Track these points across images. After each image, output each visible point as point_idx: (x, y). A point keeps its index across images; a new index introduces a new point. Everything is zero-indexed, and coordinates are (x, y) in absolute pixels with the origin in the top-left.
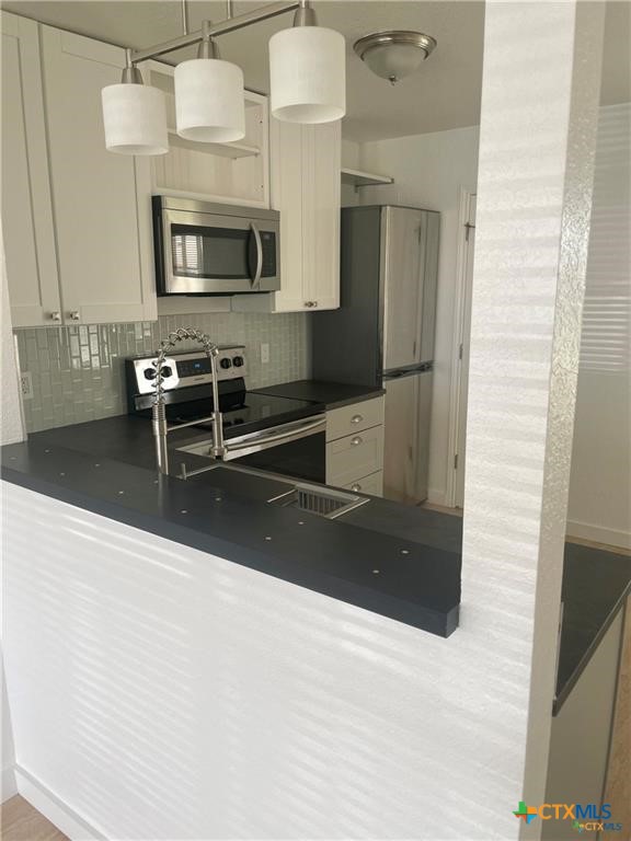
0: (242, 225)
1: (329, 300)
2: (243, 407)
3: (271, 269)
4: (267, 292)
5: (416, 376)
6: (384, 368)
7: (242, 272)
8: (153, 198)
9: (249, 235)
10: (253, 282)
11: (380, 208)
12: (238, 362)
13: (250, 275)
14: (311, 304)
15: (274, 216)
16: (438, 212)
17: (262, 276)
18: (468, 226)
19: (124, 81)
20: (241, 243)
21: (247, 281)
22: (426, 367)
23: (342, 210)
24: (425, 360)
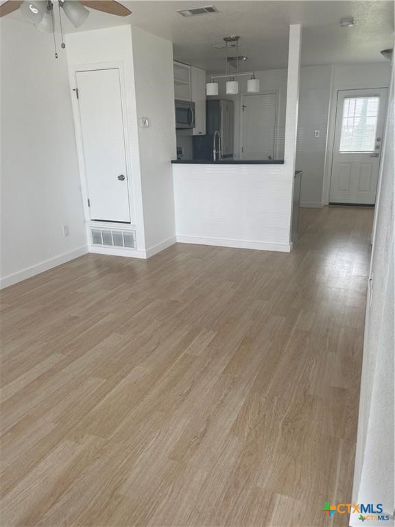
1: (204, 132)
3: (194, 121)
4: (192, 128)
7: (187, 122)
9: (190, 109)
11: (219, 101)
14: (200, 133)
15: (193, 104)
16: (233, 102)
18: (243, 106)
21: (189, 125)
23: (206, 101)
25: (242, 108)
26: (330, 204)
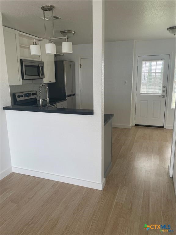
0: (37, 65)
1: (53, 80)
2: (36, 104)
3: (43, 74)
4: (42, 79)
5: (72, 97)
6: (66, 94)
7: (37, 74)
8: (21, 59)
9: (38, 66)
10: (39, 76)
11: (63, 61)
12: (35, 94)
13: (39, 75)
14: (50, 81)
15: (43, 63)
16: (74, 62)
17: (42, 75)
18: (80, 65)
19: (34, 44)
20: (36, 68)
21: (38, 76)
22: (74, 95)
23: (55, 61)
24: (74, 93)
25: (80, 66)
26: (136, 125)
